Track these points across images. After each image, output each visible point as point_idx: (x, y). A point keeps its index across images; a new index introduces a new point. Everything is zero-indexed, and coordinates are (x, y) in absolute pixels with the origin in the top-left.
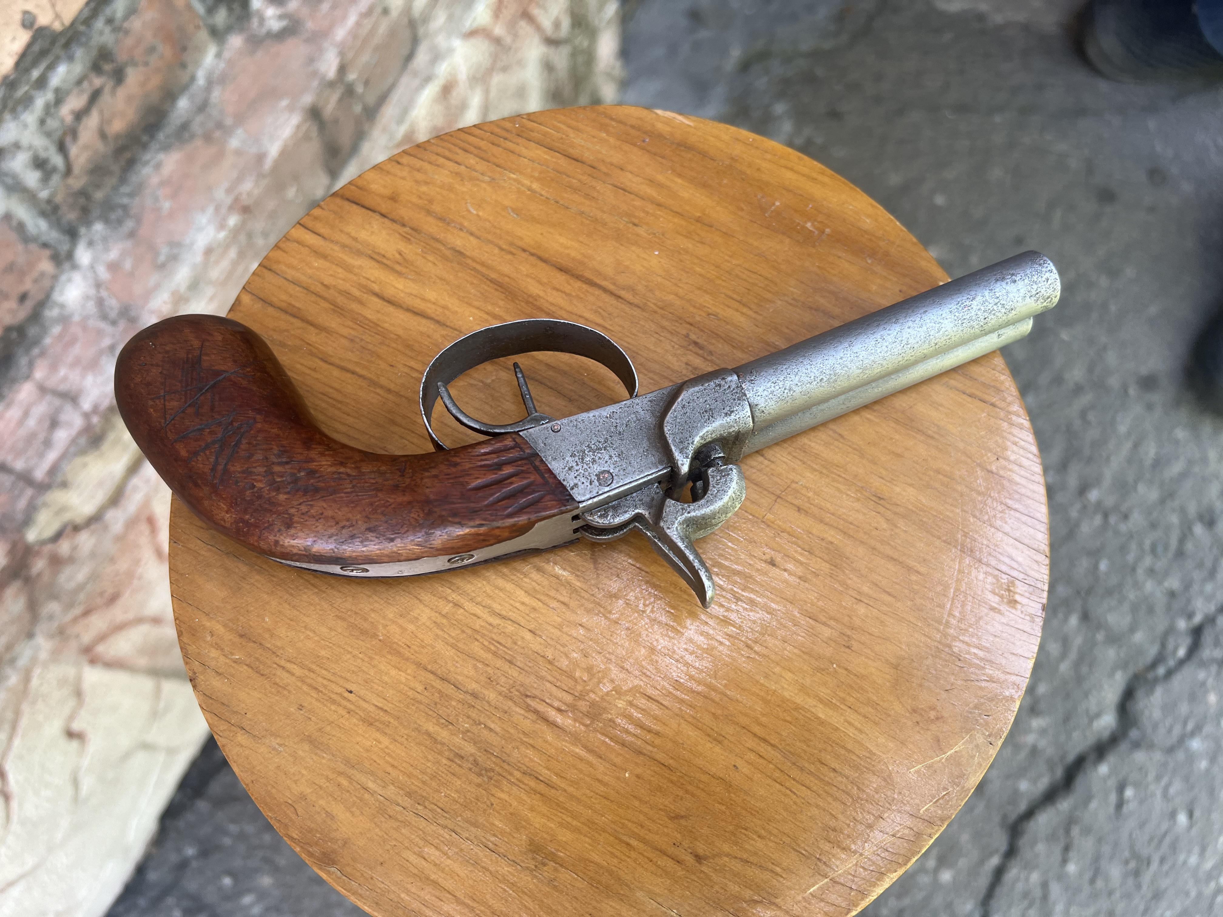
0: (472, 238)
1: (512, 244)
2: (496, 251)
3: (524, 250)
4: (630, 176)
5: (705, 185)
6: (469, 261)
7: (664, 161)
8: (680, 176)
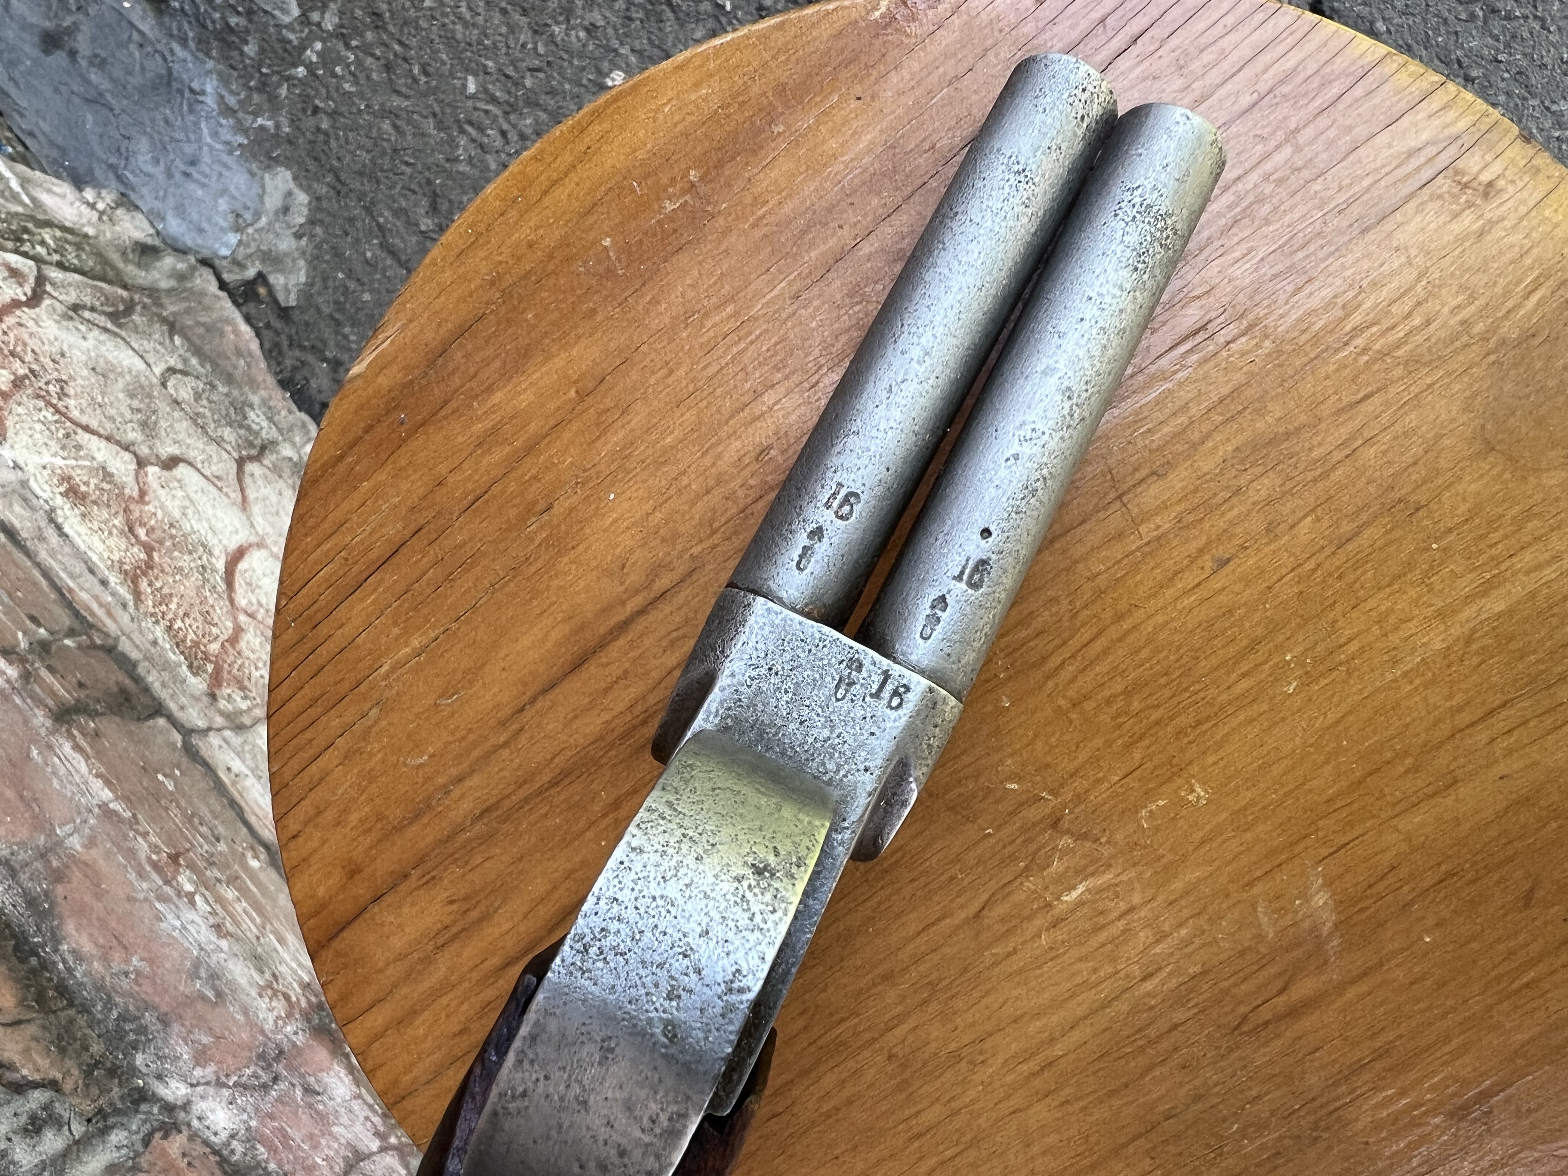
0: (468, 783)
1: (503, 724)
2: (505, 753)
3: (522, 710)
4: (458, 477)
5: (525, 354)
6: (507, 803)
7: (454, 404)
8: (490, 390)
